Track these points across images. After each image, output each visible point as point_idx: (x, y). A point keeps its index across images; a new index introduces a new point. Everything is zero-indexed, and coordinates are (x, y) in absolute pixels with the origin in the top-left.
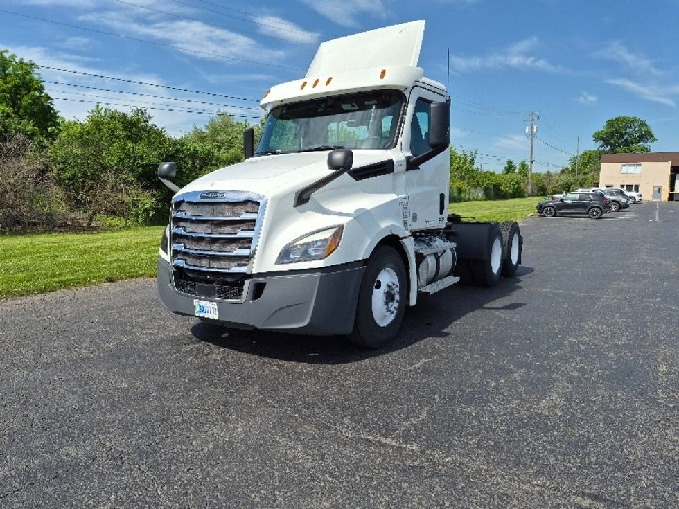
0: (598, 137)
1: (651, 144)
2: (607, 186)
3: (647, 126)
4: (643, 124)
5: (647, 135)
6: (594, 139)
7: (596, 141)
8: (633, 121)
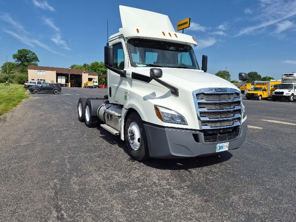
0: (15, 56)
1: (38, 63)
2: (32, 80)
3: (35, 54)
4: (34, 54)
5: (36, 59)
6: (13, 57)
7: (14, 58)
8: (30, 52)
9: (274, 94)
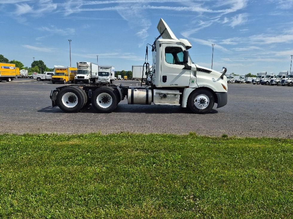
9: (77, 78)
